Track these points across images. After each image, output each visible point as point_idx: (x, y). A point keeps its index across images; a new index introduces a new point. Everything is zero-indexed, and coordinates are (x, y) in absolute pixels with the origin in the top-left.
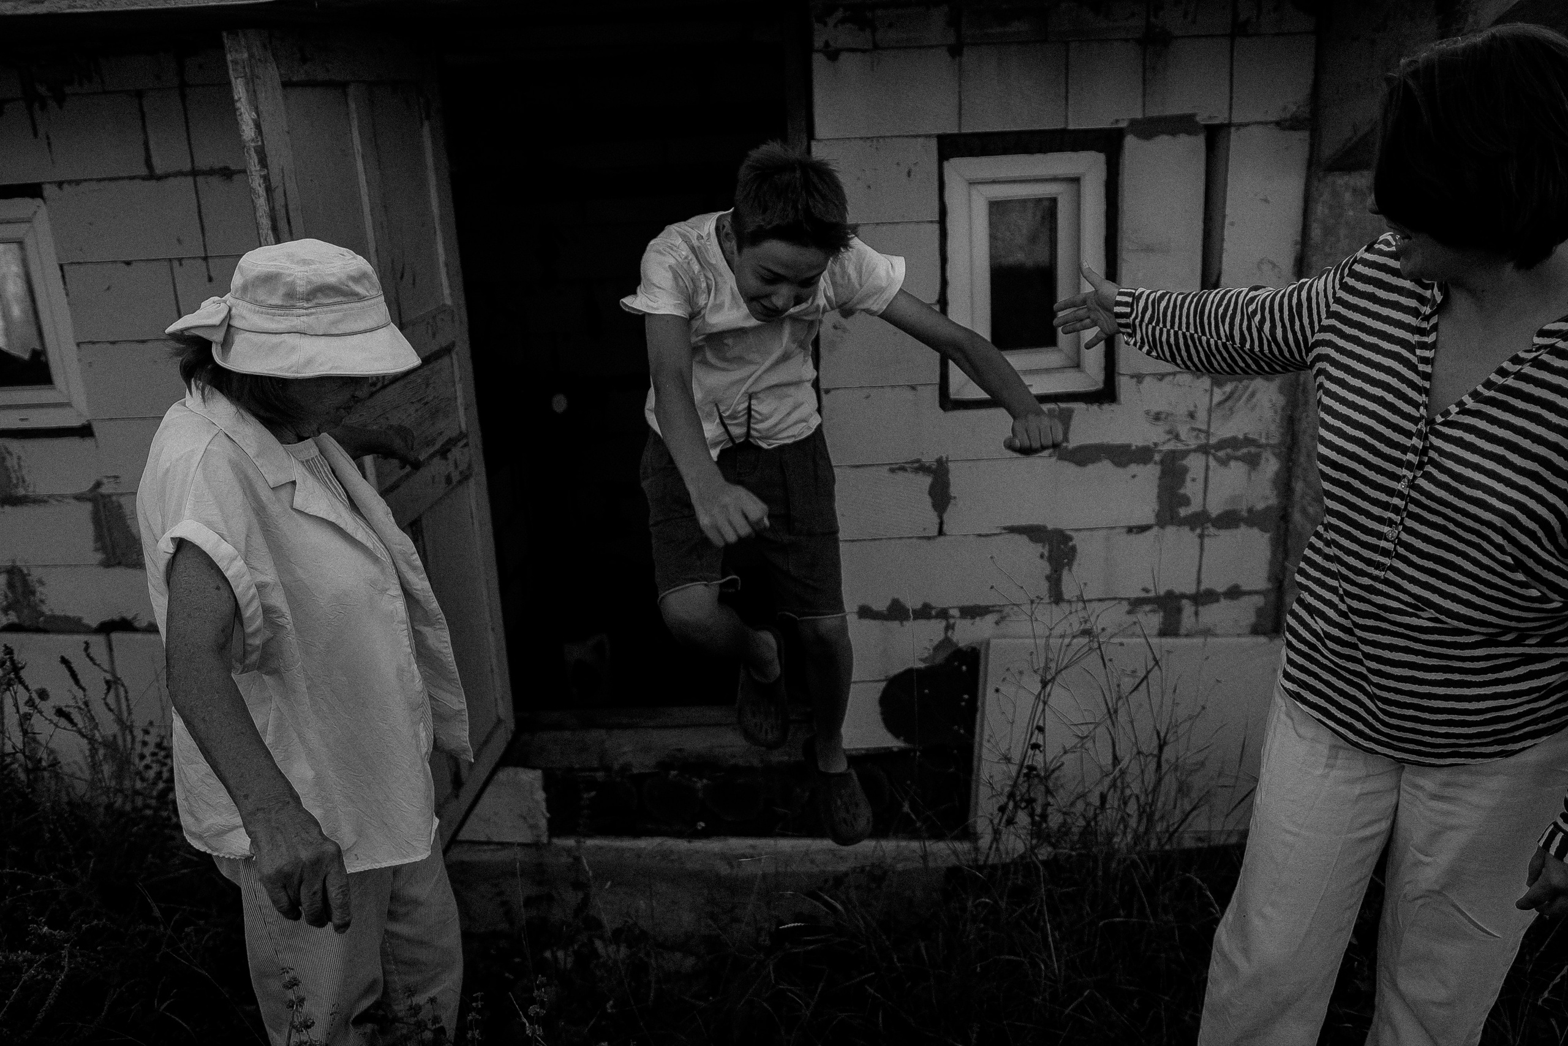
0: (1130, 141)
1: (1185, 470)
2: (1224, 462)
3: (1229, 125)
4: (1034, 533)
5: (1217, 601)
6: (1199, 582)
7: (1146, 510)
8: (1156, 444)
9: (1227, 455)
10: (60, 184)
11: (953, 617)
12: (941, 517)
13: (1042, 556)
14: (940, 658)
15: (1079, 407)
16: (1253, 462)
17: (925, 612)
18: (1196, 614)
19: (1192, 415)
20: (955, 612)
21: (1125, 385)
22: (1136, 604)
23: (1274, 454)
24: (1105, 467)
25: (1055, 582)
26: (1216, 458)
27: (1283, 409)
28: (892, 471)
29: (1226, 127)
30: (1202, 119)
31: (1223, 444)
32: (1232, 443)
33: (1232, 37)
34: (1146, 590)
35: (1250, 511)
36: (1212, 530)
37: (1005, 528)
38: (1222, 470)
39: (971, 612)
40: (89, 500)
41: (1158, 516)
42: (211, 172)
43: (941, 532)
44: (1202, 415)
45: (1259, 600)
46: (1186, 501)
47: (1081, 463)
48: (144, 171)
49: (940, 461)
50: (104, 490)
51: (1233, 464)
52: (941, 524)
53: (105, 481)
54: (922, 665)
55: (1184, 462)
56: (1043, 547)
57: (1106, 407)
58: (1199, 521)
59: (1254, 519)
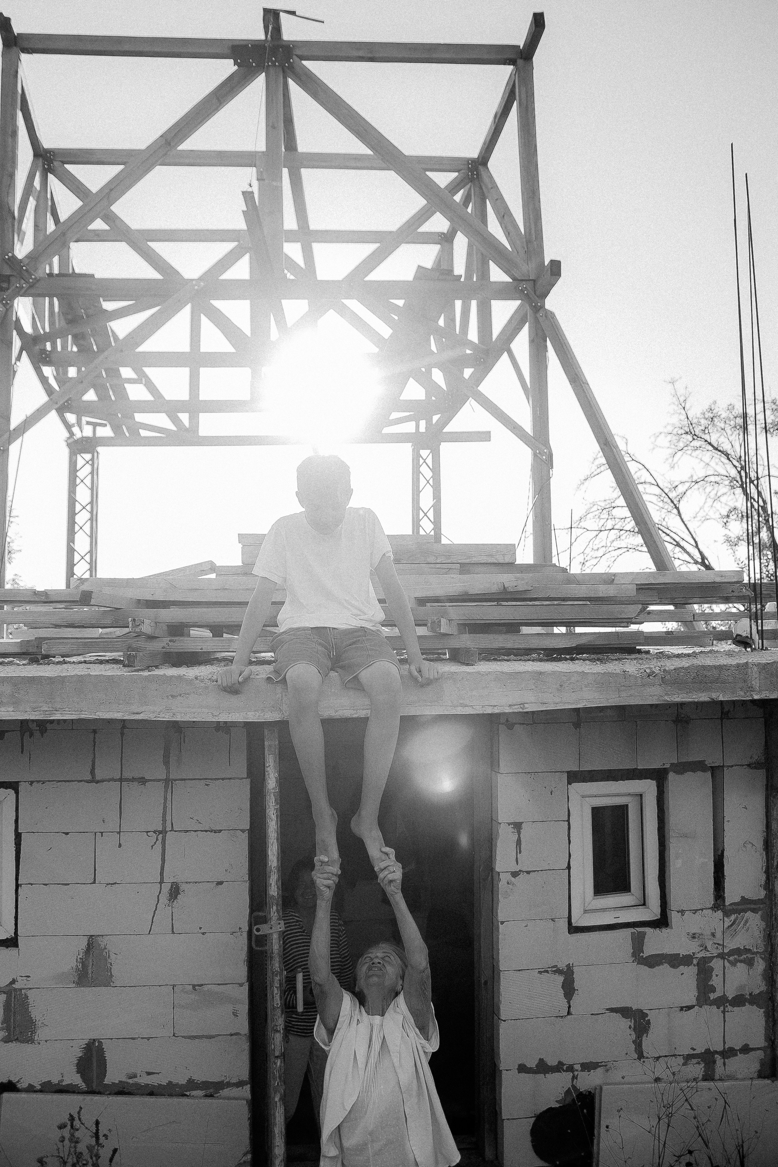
0: (671, 776)
1: (712, 969)
2: (733, 964)
3: (723, 766)
4: (625, 1012)
5: (736, 1055)
6: (724, 1043)
7: (690, 996)
8: (694, 953)
9: (735, 959)
10: (32, 783)
11: (577, 1070)
12: (569, 1003)
13: (630, 1027)
14: (569, 1100)
15: (648, 930)
16: (750, 963)
17: (559, 1068)
18: (724, 1064)
19: (713, 935)
20: (578, 1067)
21: (674, 917)
22: (688, 1058)
23: (762, 959)
24: (665, 968)
25: (638, 1045)
26: (729, 961)
27: (764, 930)
28: (540, 973)
29: (722, 767)
30: (709, 763)
31: (733, 952)
32: (737, 951)
33: (722, 719)
34: (694, 1049)
35: (751, 994)
36: (730, 1008)
37: (607, 1009)
38: (732, 969)
39: (588, 1067)
40: (4, 993)
41: (698, 999)
42: (133, 780)
43: (569, 1013)
44: (719, 935)
45: (760, 1054)
46: (713, 990)
47: (651, 966)
48: (89, 777)
49: (568, 966)
50: (16, 986)
51: (739, 964)
52: (569, 1007)
53: (19, 979)
54: (557, 1105)
55: (710, 964)
56: (631, 1021)
57: (664, 930)
58: (721, 1002)
59: (754, 1000)
